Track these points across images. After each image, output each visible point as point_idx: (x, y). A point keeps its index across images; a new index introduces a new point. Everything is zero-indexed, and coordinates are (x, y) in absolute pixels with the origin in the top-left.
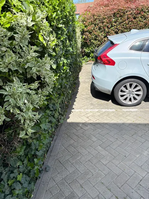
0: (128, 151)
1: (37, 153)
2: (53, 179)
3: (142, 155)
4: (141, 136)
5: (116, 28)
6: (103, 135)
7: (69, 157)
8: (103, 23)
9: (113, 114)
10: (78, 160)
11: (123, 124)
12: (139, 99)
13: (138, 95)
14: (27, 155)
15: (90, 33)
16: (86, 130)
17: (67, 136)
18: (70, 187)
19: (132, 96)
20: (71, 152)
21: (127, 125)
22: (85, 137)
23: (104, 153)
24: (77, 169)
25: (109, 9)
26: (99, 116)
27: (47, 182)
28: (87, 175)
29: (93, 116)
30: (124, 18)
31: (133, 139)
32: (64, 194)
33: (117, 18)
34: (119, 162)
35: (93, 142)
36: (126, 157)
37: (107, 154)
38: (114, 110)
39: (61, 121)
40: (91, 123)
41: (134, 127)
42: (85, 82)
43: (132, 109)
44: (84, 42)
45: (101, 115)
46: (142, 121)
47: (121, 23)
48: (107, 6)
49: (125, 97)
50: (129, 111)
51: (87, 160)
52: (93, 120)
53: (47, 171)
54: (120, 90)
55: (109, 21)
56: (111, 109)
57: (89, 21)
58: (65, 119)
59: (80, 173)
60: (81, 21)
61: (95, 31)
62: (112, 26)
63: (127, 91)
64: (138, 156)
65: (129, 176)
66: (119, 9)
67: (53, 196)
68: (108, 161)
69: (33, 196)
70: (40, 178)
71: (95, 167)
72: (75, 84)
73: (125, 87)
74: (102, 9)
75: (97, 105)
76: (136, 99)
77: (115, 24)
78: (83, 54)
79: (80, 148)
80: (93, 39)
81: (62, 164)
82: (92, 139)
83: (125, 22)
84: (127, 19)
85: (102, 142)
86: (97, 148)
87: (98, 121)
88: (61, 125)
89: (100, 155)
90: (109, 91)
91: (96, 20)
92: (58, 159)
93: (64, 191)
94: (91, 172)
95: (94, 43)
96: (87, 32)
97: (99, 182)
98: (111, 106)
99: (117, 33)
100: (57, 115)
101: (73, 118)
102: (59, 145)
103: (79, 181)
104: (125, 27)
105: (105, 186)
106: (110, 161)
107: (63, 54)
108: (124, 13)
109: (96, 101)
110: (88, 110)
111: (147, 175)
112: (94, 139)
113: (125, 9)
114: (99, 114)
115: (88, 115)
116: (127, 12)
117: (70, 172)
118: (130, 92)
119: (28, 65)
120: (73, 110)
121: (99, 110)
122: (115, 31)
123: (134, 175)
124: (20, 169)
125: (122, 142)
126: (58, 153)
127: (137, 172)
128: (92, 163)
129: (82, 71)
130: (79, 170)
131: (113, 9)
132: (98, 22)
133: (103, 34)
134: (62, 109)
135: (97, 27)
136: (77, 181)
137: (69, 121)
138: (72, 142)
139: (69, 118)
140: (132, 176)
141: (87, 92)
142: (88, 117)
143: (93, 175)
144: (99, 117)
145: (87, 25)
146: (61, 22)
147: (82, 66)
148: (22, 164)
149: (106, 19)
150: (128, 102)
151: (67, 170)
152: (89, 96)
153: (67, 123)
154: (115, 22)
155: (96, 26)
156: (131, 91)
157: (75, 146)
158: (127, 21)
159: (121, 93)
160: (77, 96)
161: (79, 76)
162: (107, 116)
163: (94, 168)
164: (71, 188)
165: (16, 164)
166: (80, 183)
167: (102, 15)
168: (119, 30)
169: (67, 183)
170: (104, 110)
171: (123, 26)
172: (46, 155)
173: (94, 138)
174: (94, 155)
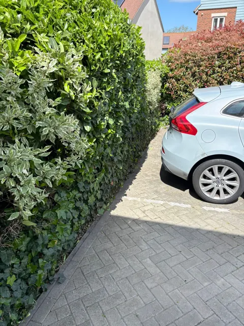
0: (192, 273)
1: (45, 251)
2: (65, 297)
3: (214, 284)
4: (222, 253)
5: (221, 76)
6: (160, 242)
7: (99, 268)
8: (199, 66)
9: (185, 212)
10: (110, 274)
11: (197, 230)
12: (233, 194)
13: (232, 187)
14: (31, 251)
15: (178, 80)
16: (136, 230)
17: (104, 235)
18: (87, 312)
19: (221, 187)
20: (103, 261)
21: (202, 233)
22: (131, 241)
23: (153, 269)
24: (104, 287)
25: (212, 46)
26: (162, 212)
27: (55, 299)
28: (118, 299)
29: (152, 211)
30: (235, 61)
31: (206, 255)
32: (75, 321)
33: (224, 60)
34: (172, 289)
35: (141, 251)
36: (186, 282)
37: (158, 272)
38: (189, 206)
39: (100, 211)
40: (146, 222)
41: (215, 237)
42: (155, 156)
43: (220, 208)
44: (166, 93)
45: (166, 210)
46: (231, 230)
47: (229, 68)
48: (208, 40)
49: (209, 187)
50: (214, 211)
51: (123, 276)
52: (151, 218)
53: (60, 283)
54: (202, 175)
55: (209, 64)
56: (184, 204)
57: (178, 62)
58: (109, 210)
59: (108, 294)
60: (166, 61)
61: (186, 78)
62: (214, 73)
63: (214, 177)
64: (206, 284)
65: (183, 313)
66: (227, 47)
67: (58, 321)
68: (156, 284)
69: (29, 314)
70: (46, 290)
71: (133, 289)
72: (139, 157)
73: (211, 170)
74: (199, 45)
75: (163, 195)
76: (228, 193)
77: (220, 70)
78: (164, 111)
79: (118, 256)
80: (181, 90)
81: (84, 275)
82: (141, 246)
83: (235, 68)
84: (239, 63)
85: (154, 253)
86: (145, 260)
87: (158, 220)
88: (100, 217)
89: (146, 273)
90: (185, 174)
91: (188, 61)
92: (80, 268)
93: (76, 317)
94: (125, 296)
95: (182, 96)
96: (173, 78)
97: (132, 313)
98: (186, 199)
99: (221, 83)
100: (92, 200)
101: (121, 209)
102: (88, 248)
103: (102, 306)
104: (235, 75)
105: (140, 320)
106: (158, 285)
107: (110, 110)
108: (235, 54)
109: (164, 188)
110: (147, 200)
111: (212, 317)
112: (144, 246)
113: (237, 47)
114: (164, 209)
115: (146, 208)
116: (239, 52)
117: (94, 291)
118: (218, 180)
119: (38, 123)
120: (125, 197)
121: (165, 202)
122: (218, 80)
123: (191, 313)
124: (14, 269)
125: (188, 257)
126: (84, 258)
127: (198, 309)
128: (130, 283)
129: (156, 138)
130: (107, 289)
131: (218, 46)
132: (191, 64)
133: (198, 84)
134: (104, 192)
135: (189, 72)
136: (99, 305)
137: (113, 213)
138: (109, 245)
139: (114, 208)
140: (187, 313)
141: (154, 172)
142: (145, 211)
143: (126, 301)
144: (162, 214)
145: (174, 68)
146: (109, 66)
147: (158, 131)
148: (18, 263)
149: (205, 62)
150: (213, 196)
151: (89, 287)
152: (155, 179)
153: (111, 216)
154: (219, 67)
155: (189, 70)
156: (220, 179)
157: (112, 252)
158: (239, 67)
159: (203, 179)
160: (136, 177)
161: (150, 146)
162: (175, 213)
163: (131, 291)
164: (88, 314)
165: (9, 260)
166: (103, 309)
167: (199, 55)
168: (224, 79)
169: (84, 305)
170: (172, 204)
171: (233, 73)
172: (65, 258)
173: (144, 244)
174: (137, 271)
